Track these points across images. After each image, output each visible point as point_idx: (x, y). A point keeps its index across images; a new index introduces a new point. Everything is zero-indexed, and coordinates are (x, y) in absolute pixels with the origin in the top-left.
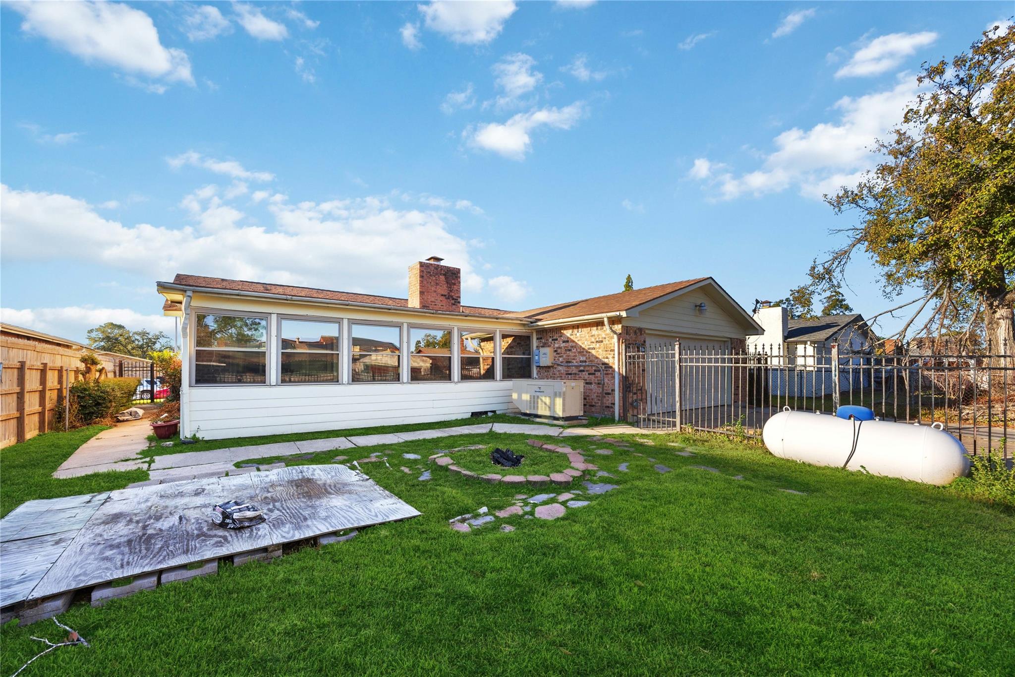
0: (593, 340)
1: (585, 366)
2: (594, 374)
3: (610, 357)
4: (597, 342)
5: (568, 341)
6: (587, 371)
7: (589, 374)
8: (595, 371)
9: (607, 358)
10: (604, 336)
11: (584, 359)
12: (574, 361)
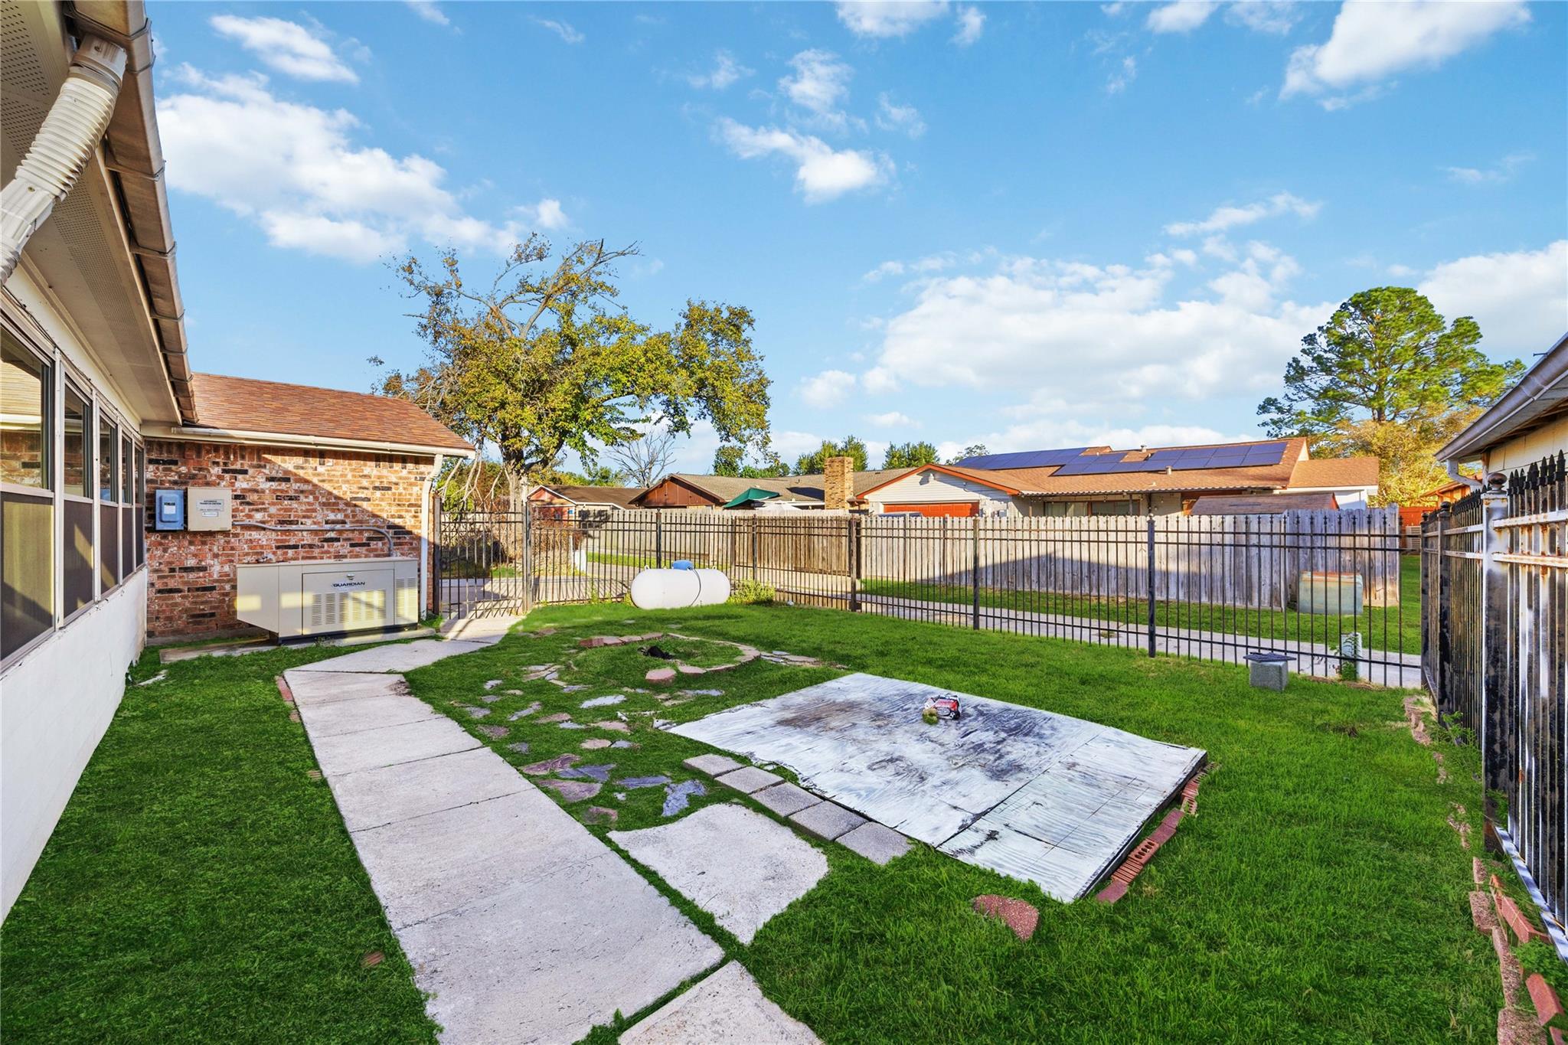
0: (365, 483)
1: (340, 532)
2: (368, 545)
3: (408, 516)
4: (376, 488)
5: (287, 480)
6: (349, 539)
7: (352, 545)
8: (369, 539)
9: (400, 517)
10: (394, 480)
11: (340, 516)
12: (309, 522)
